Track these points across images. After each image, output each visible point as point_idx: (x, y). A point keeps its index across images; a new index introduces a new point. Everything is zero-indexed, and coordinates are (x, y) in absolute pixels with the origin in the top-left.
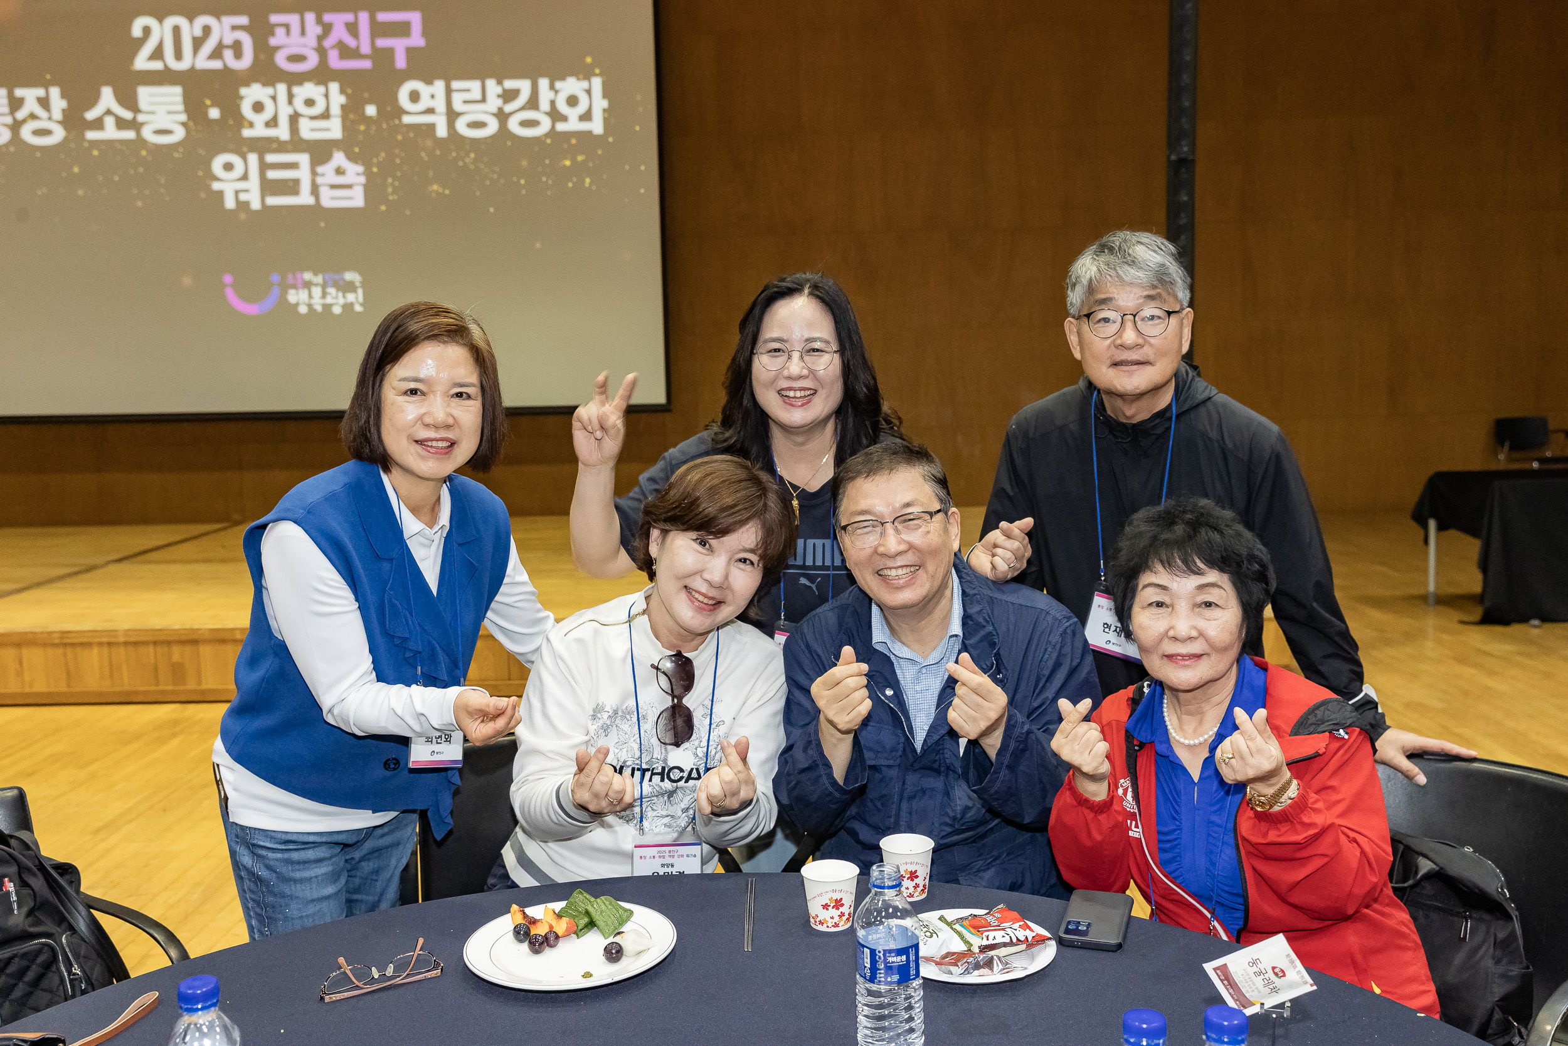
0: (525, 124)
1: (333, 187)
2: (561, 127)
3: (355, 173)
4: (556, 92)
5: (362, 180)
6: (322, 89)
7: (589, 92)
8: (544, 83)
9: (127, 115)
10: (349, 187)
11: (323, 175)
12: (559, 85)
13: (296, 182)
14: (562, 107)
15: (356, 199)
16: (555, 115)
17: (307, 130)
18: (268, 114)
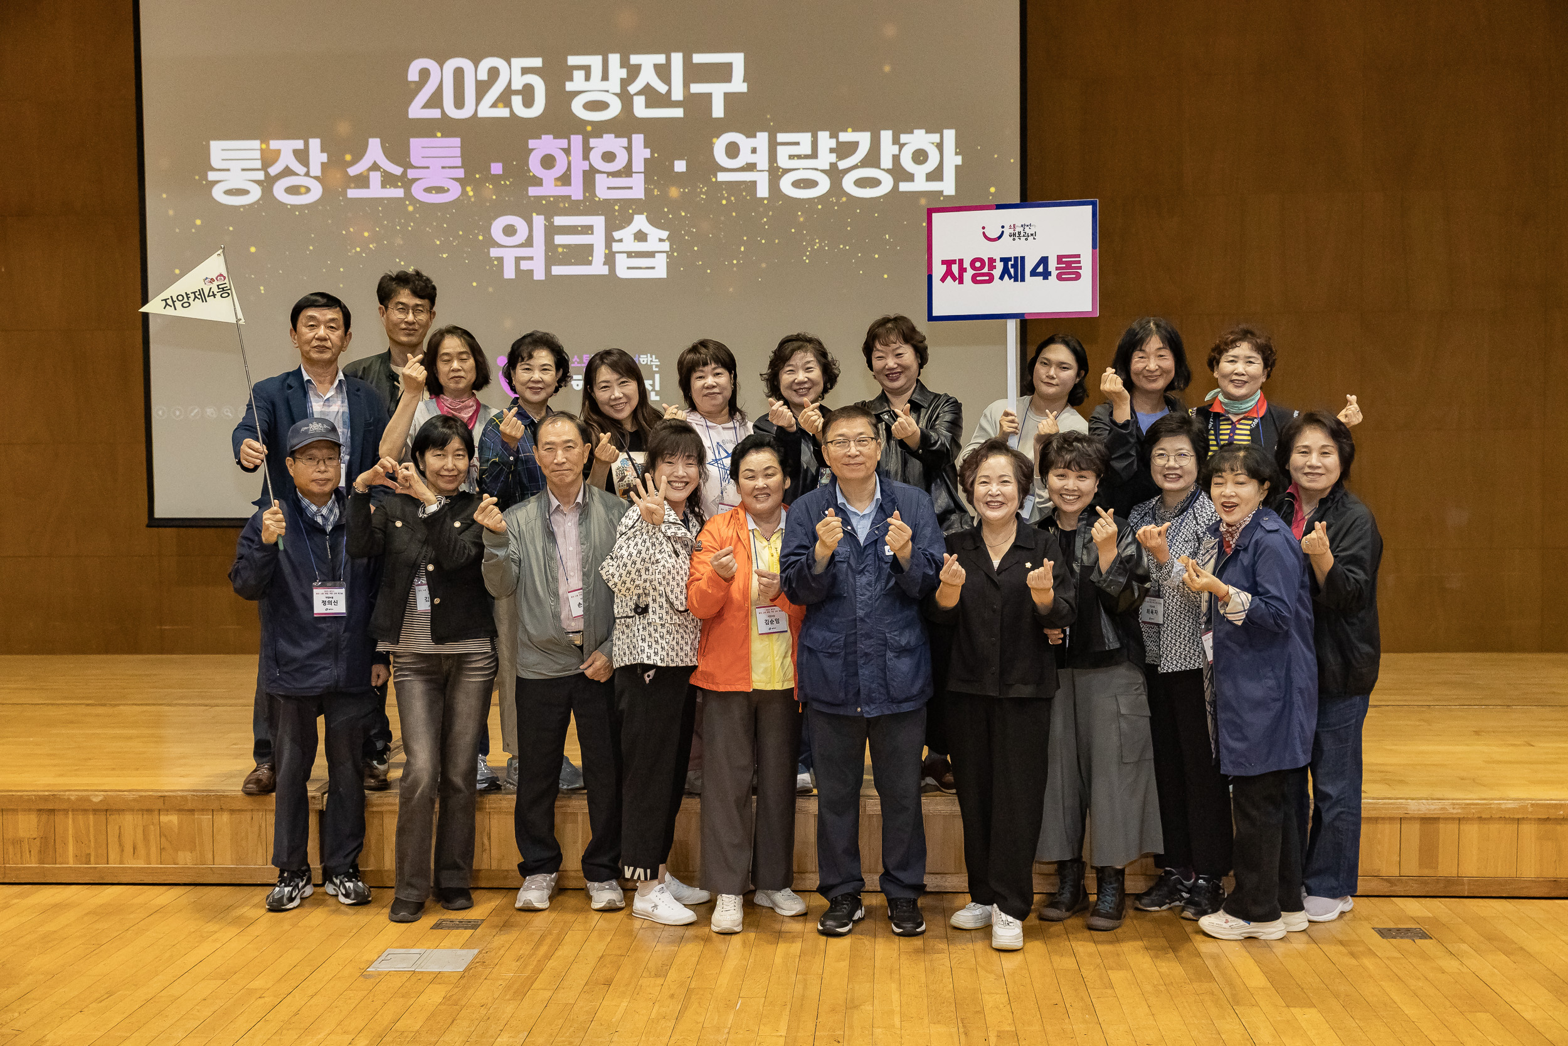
0: (861, 183)
1: (630, 255)
2: (904, 187)
3: (657, 239)
4: (902, 146)
5: (666, 246)
6: (624, 142)
7: (940, 146)
8: (886, 136)
9: (397, 170)
10: (651, 254)
11: (621, 241)
12: (904, 138)
13: (589, 248)
14: (907, 163)
15: (659, 269)
16: (899, 173)
17: (603, 189)
18: (559, 169)
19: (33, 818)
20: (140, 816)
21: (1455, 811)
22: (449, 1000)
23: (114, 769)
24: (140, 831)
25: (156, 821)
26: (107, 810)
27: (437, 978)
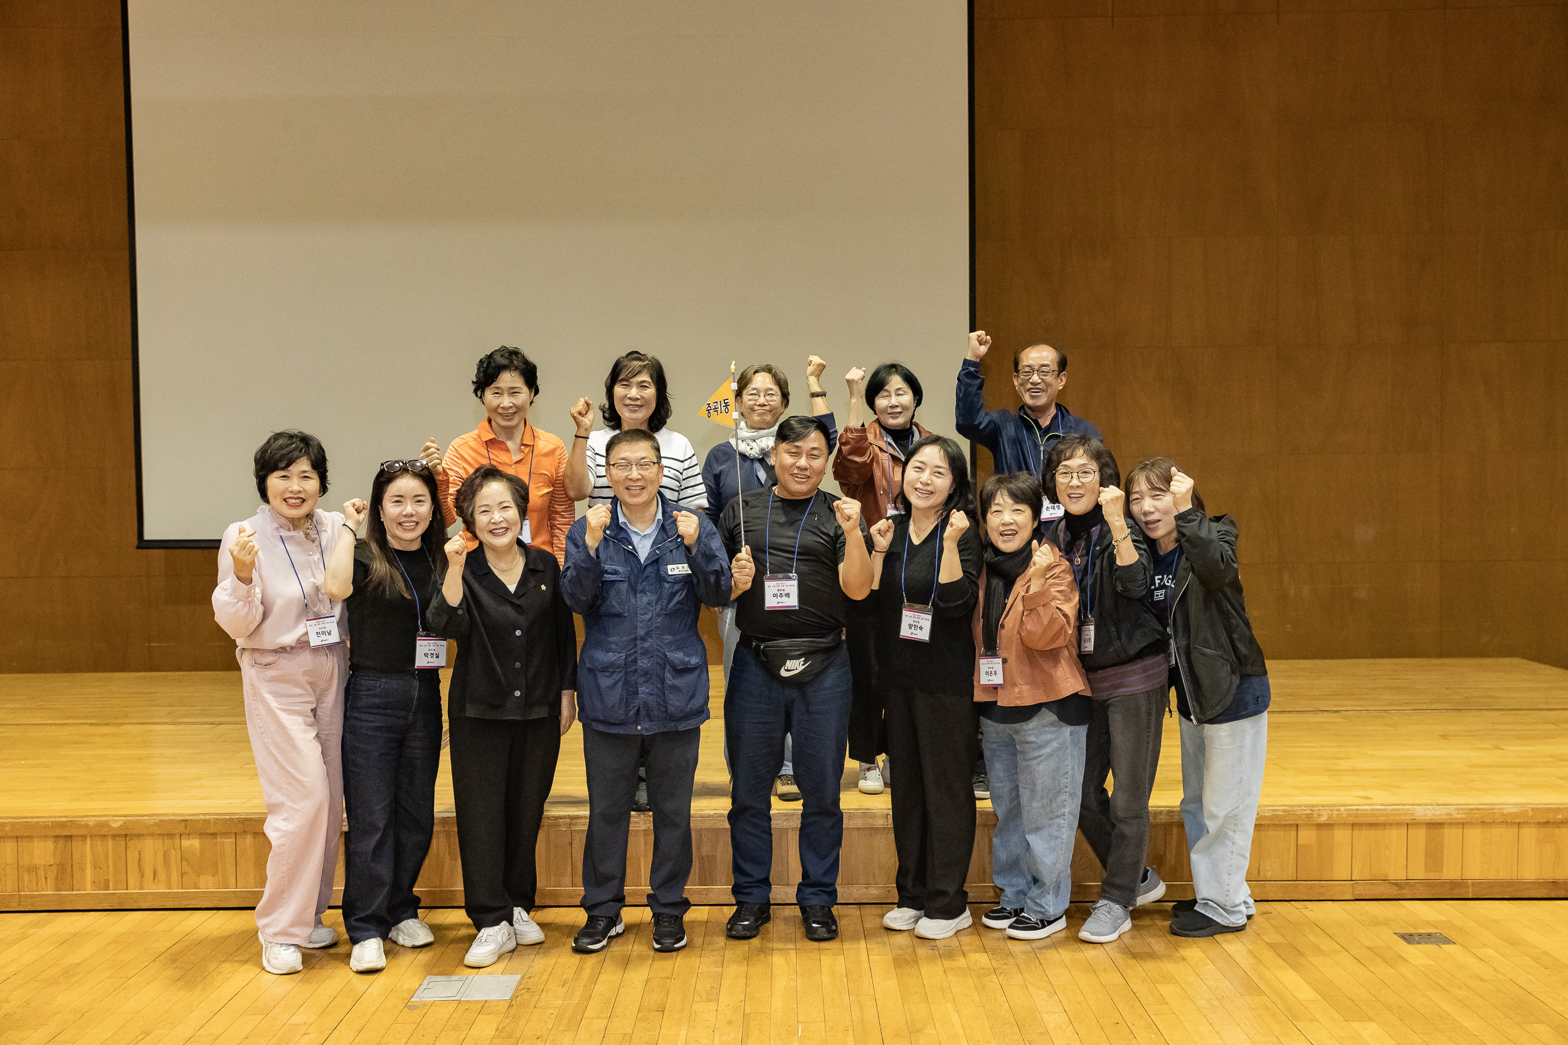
19: (50, 845)
20: (161, 841)
21: (1459, 816)
22: (502, 1032)
23: (129, 792)
24: (160, 855)
25: (177, 846)
26: (126, 835)
27: (484, 1007)
